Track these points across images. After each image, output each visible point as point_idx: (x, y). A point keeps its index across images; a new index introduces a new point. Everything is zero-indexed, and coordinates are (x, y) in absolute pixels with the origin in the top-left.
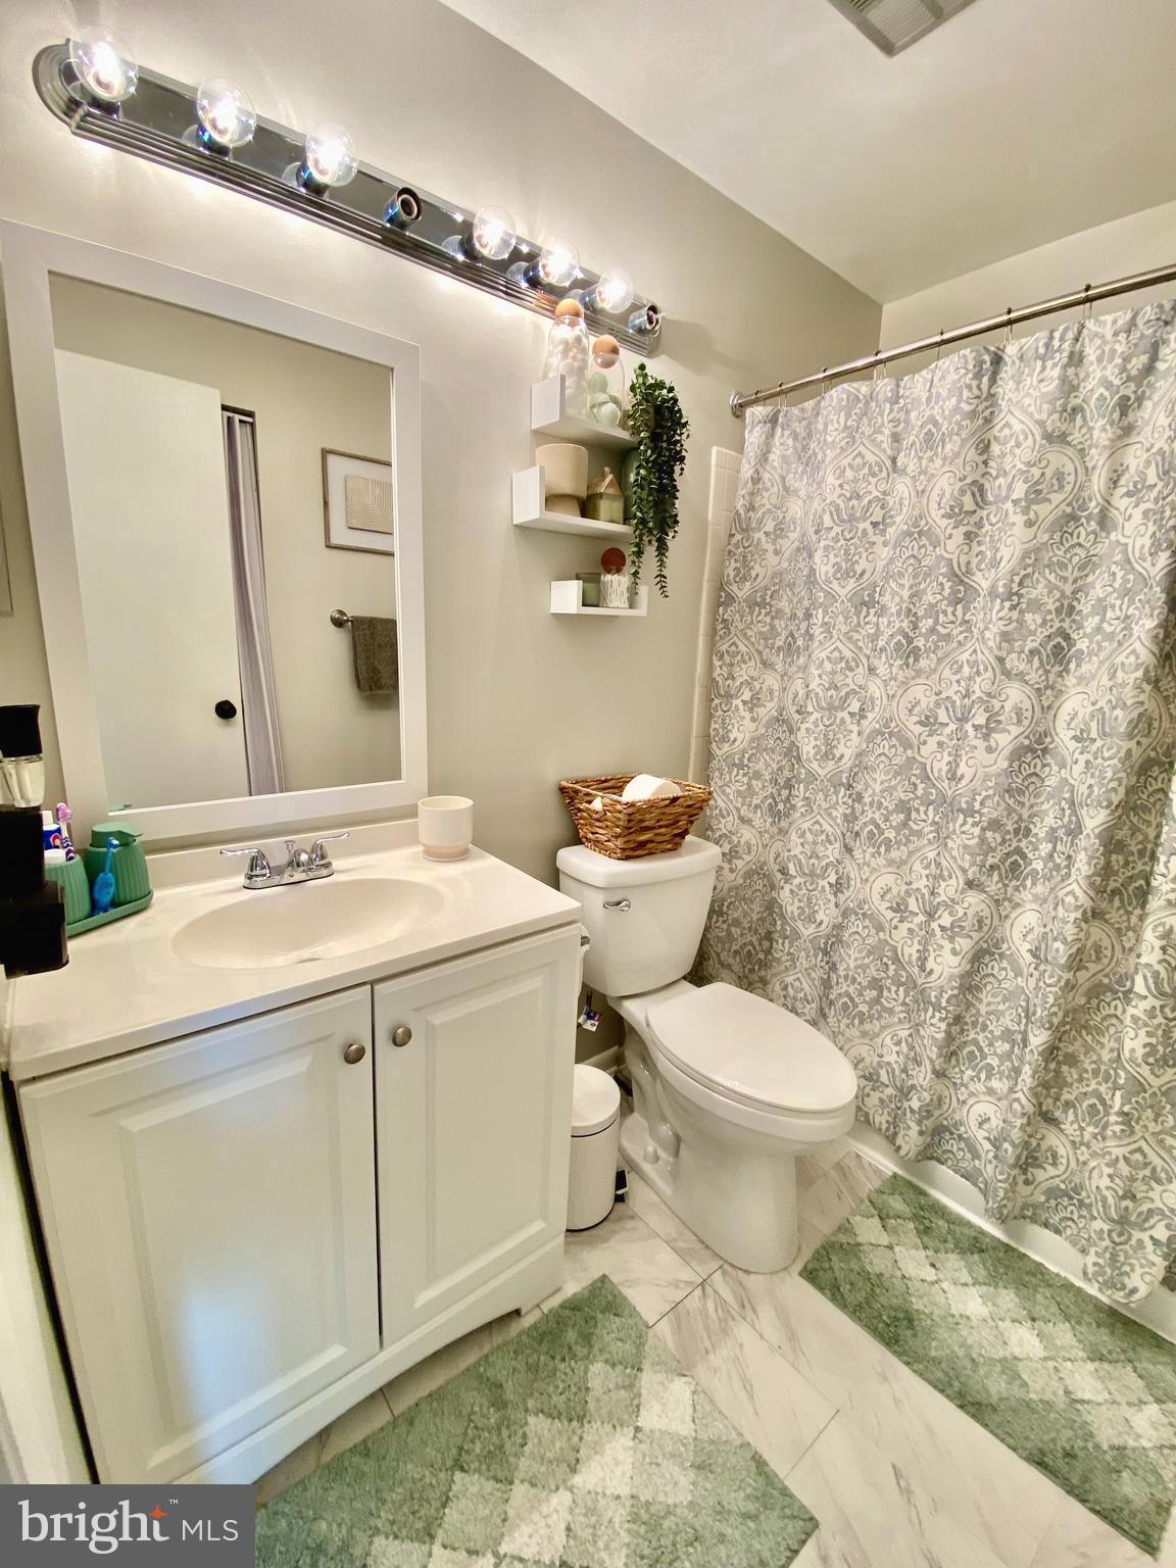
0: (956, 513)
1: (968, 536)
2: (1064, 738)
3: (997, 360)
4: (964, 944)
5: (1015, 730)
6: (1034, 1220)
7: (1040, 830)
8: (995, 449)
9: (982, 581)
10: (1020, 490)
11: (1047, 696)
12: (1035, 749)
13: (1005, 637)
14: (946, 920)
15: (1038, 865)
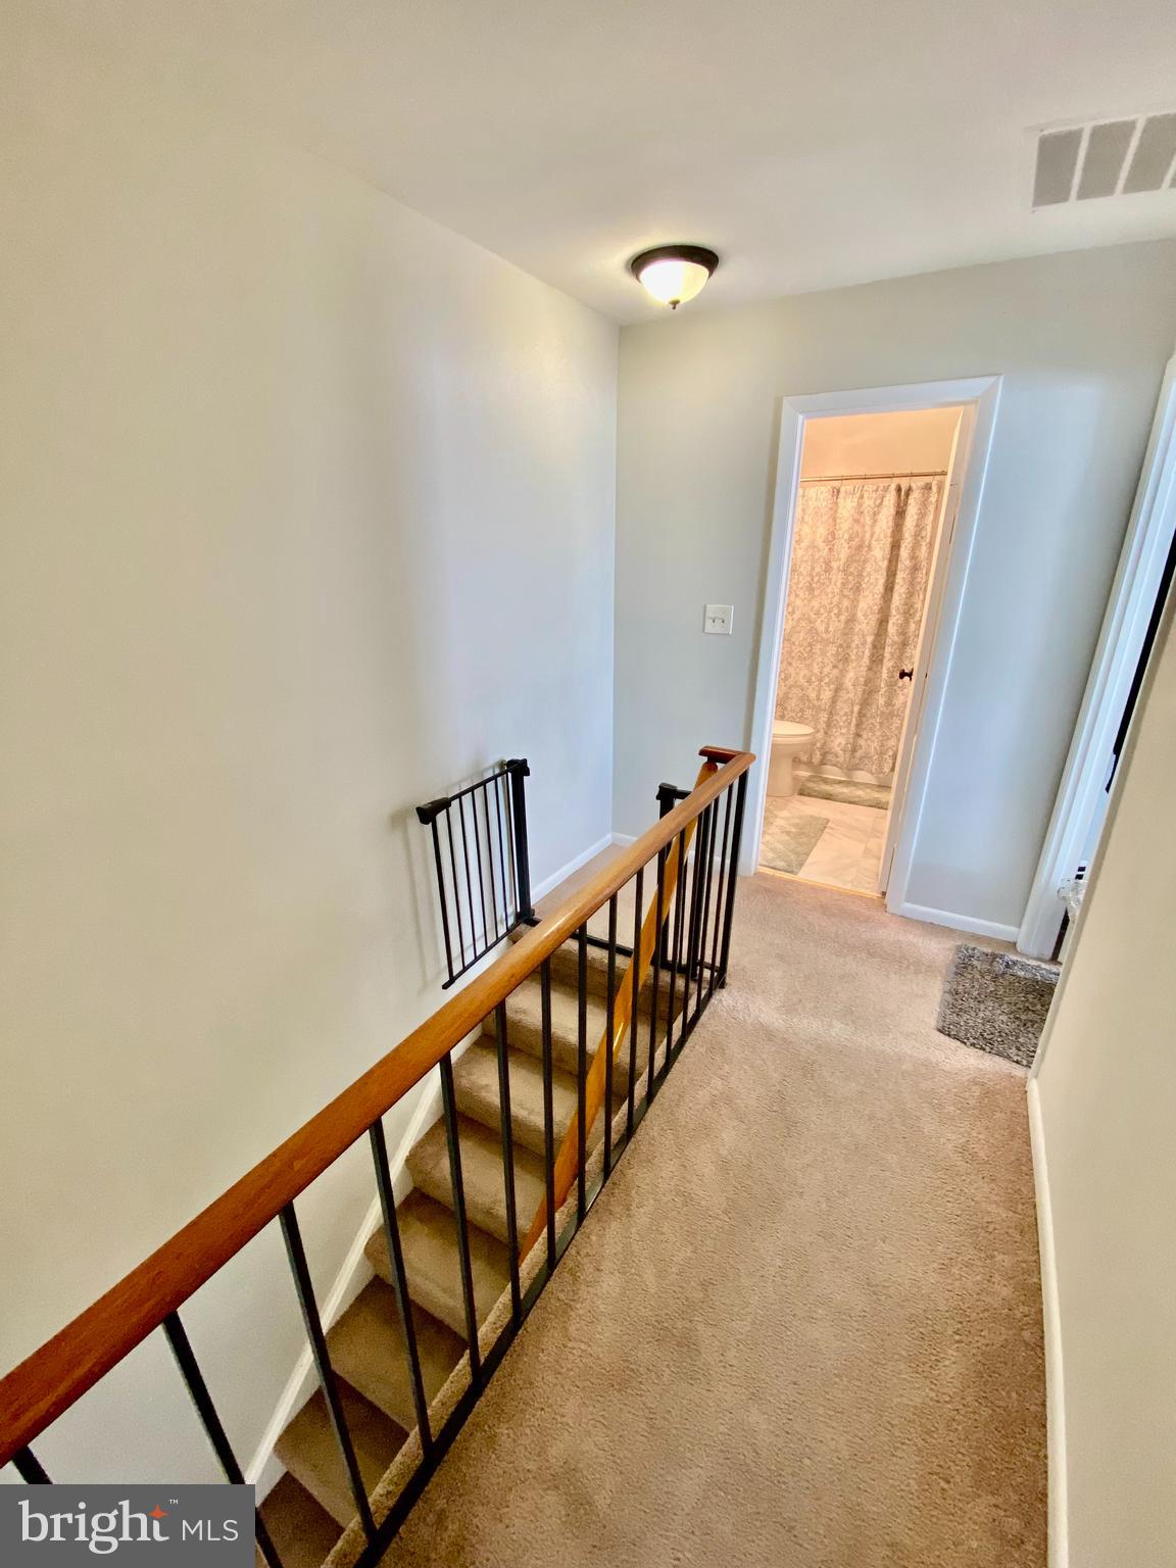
0: (826, 541)
1: (830, 549)
2: (860, 615)
3: (838, 492)
4: (832, 686)
5: (846, 614)
6: (856, 769)
7: (853, 645)
8: (838, 521)
9: (835, 565)
10: (846, 536)
11: (855, 603)
12: (852, 619)
13: (843, 584)
14: (827, 680)
15: (853, 657)
